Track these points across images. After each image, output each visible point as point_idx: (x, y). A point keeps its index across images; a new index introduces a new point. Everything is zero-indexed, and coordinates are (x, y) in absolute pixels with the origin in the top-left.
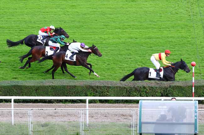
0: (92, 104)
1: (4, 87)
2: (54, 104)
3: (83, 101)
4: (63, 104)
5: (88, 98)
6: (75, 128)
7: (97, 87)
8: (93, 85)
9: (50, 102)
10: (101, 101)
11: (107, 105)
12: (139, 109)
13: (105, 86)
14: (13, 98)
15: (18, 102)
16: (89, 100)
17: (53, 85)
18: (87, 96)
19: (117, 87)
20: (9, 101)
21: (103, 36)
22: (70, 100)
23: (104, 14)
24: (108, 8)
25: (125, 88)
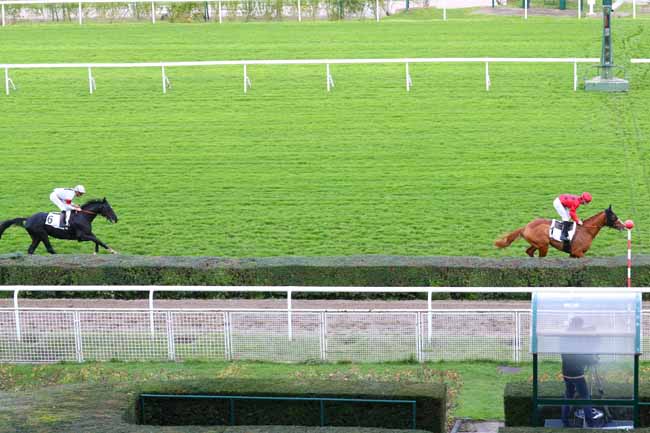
0: (437, 302)
1: (273, 269)
2: (366, 302)
3: (423, 296)
4: (384, 302)
5: (430, 290)
6: (406, 348)
7: (448, 269)
8: (440, 266)
9: (359, 296)
10: (455, 296)
11: (465, 302)
12: (531, 310)
13: (463, 268)
14: (290, 289)
15: (298, 298)
16: (433, 293)
17: (365, 264)
18: (428, 286)
19: (484, 270)
20: (284, 295)
21: (455, 173)
22: (396, 293)
23: (456, 131)
24: (464, 120)
25: (499, 270)
